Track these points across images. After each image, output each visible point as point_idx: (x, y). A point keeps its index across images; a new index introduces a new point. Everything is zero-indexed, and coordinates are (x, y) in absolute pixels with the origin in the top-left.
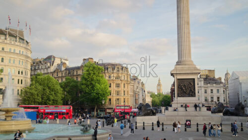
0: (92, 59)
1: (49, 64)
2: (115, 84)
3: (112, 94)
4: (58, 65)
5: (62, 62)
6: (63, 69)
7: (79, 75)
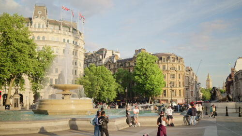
0: (144, 49)
1: (101, 57)
2: (169, 75)
3: (167, 86)
4: (110, 58)
5: (114, 54)
6: (115, 61)
7: (132, 66)
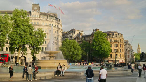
0: (98, 29)
1: (72, 34)
2: (114, 45)
3: (112, 52)
4: (78, 35)
5: (79, 33)
6: (80, 36)
7: (91, 40)
